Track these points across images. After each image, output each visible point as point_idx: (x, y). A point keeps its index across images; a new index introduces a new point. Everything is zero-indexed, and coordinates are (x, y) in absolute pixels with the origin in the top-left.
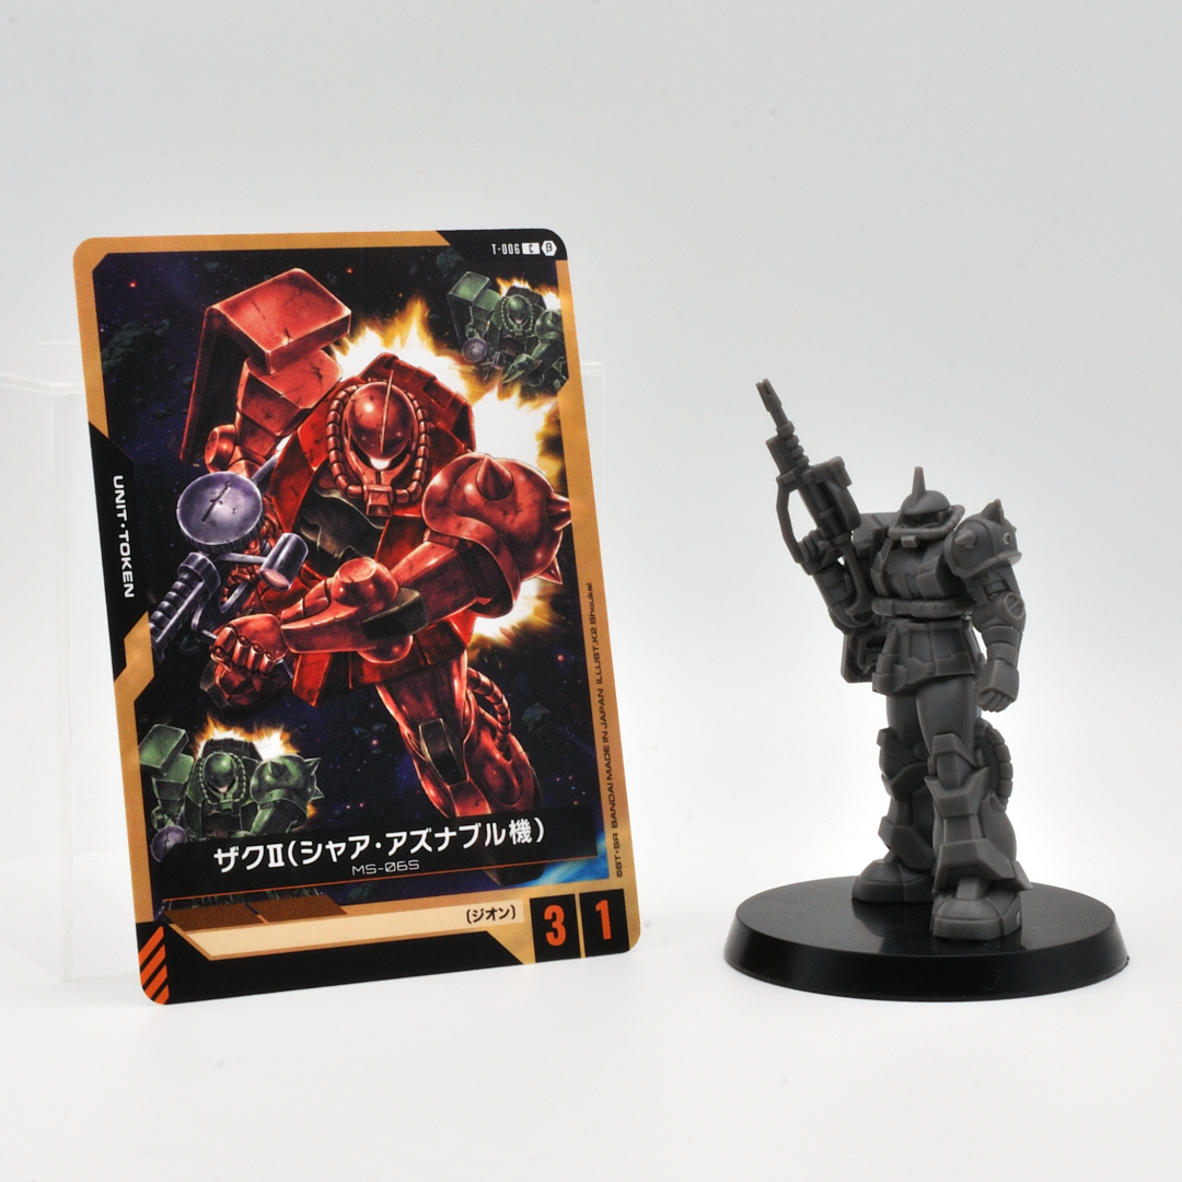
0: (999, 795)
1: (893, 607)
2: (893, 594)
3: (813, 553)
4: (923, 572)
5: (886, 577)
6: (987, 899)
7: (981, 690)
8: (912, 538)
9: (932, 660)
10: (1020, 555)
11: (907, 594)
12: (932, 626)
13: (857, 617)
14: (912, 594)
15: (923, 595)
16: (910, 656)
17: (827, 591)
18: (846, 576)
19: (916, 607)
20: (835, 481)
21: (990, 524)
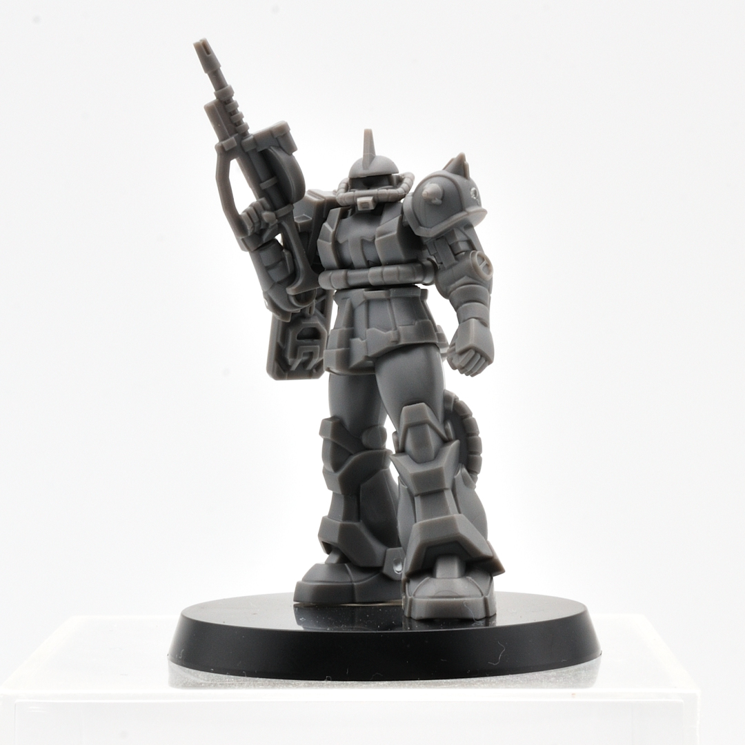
0: (470, 471)
1: (346, 278)
2: (344, 265)
3: (257, 225)
4: (381, 234)
5: (337, 246)
6: (470, 578)
7: (458, 350)
8: (370, 199)
9: (396, 329)
10: (485, 212)
11: (362, 263)
12: (392, 291)
13: (297, 298)
14: (368, 262)
15: (382, 259)
16: (368, 327)
17: (265, 271)
18: (286, 253)
19: (373, 275)
20: (280, 147)
21: (457, 178)
